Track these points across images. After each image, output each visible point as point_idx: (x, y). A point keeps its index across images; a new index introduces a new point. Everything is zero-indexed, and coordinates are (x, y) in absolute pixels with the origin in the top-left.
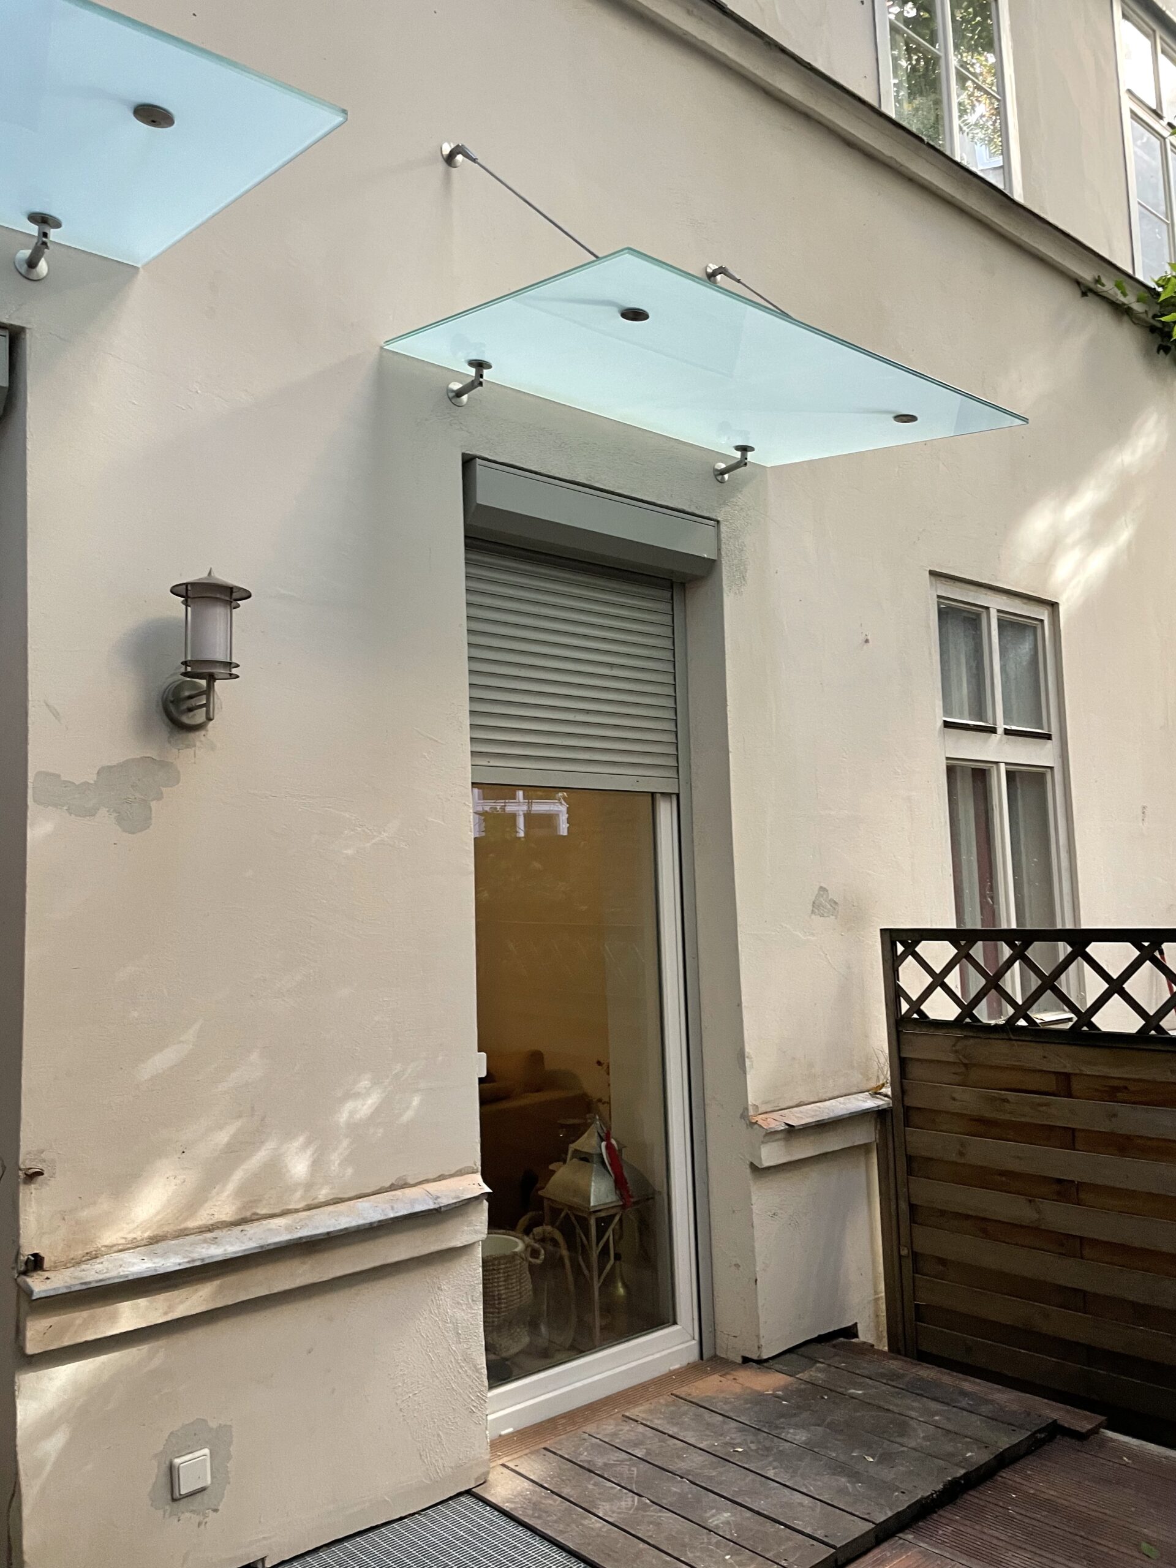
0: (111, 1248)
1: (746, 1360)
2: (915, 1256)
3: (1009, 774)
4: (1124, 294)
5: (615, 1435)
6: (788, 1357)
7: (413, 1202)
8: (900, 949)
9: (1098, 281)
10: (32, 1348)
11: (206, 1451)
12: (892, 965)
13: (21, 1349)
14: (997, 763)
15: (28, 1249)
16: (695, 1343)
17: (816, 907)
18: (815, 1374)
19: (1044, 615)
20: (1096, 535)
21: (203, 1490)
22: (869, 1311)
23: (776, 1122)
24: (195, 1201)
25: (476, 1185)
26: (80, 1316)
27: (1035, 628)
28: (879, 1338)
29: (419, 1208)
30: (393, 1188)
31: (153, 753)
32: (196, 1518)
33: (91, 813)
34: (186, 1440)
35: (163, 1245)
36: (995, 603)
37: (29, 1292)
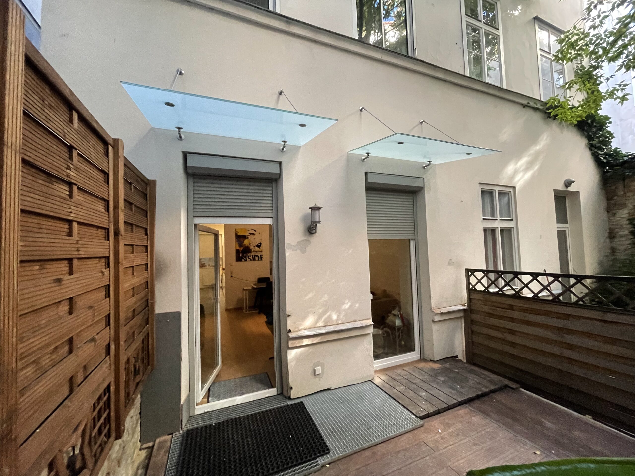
0: (302, 330)
1: (431, 360)
2: (473, 342)
3: (501, 230)
4: (537, 105)
5: (401, 373)
6: (442, 361)
7: (358, 324)
8: (470, 273)
9: (528, 103)
10: (290, 346)
11: (320, 367)
12: (468, 277)
13: (288, 346)
14: (498, 227)
15: (288, 329)
16: (420, 355)
17: (449, 264)
18: (447, 365)
19: (511, 190)
20: (527, 169)
21: (319, 374)
22: (461, 352)
23: (438, 311)
24: (317, 322)
25: (370, 322)
26: (297, 341)
27: (509, 193)
28: (463, 359)
29: (358, 326)
30: (354, 321)
31: (306, 238)
32: (318, 379)
33: (296, 250)
34: (317, 365)
35: (311, 329)
36: (497, 189)
37: (289, 336)
